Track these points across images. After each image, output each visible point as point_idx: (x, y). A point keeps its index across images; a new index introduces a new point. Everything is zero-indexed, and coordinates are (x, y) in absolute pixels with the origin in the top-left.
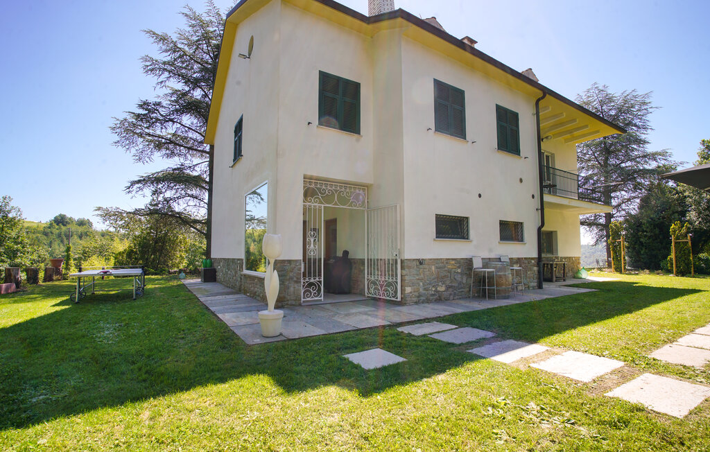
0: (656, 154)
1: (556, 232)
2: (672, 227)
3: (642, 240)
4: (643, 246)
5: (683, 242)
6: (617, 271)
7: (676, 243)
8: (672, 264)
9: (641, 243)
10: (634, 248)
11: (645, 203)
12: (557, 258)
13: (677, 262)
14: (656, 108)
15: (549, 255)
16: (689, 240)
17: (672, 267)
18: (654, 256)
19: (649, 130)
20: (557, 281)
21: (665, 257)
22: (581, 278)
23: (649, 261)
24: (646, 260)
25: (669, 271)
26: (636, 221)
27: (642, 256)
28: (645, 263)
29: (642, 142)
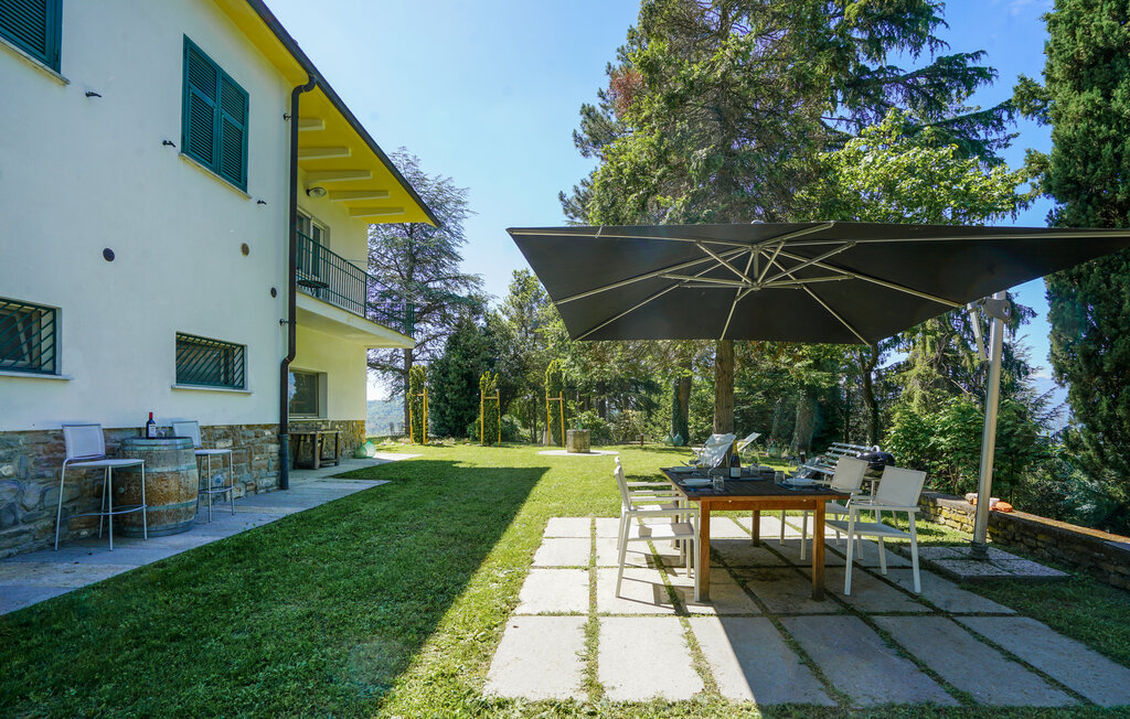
0: (469, 277)
1: (326, 374)
2: (481, 379)
3: (447, 395)
4: (448, 404)
5: (492, 400)
6: (417, 441)
7: (485, 400)
8: (480, 429)
9: (447, 400)
10: (438, 407)
11: (453, 343)
12: (324, 422)
13: (485, 427)
14: (474, 213)
15: (310, 418)
16: (498, 397)
17: (480, 433)
18: (460, 418)
19: (463, 243)
20: (321, 466)
21: (472, 419)
22: (365, 457)
23: (455, 425)
24: (451, 424)
25: (476, 439)
26: (441, 369)
27: (447, 418)
28: (450, 428)
29: (454, 257)
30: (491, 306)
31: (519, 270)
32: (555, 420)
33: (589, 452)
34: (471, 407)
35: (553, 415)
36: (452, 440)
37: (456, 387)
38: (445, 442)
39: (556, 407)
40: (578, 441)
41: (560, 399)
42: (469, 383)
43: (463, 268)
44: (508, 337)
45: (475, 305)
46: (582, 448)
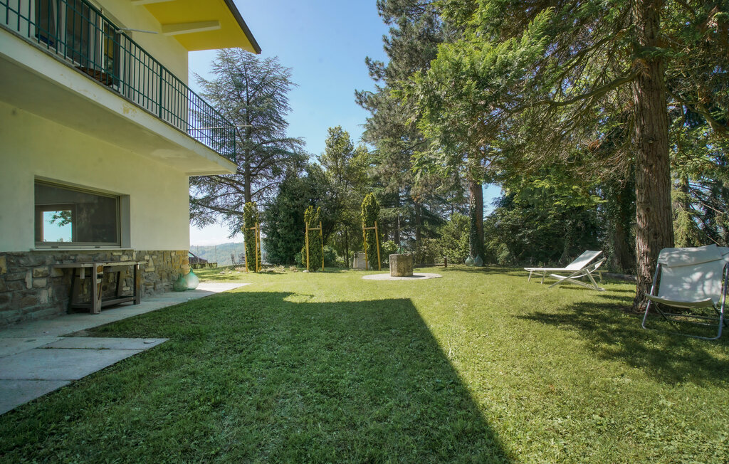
0: (293, 140)
1: (127, 197)
2: (306, 213)
3: (279, 230)
4: (280, 238)
5: (316, 231)
6: (250, 269)
7: (310, 231)
8: (305, 257)
9: (278, 236)
10: (272, 241)
11: (283, 188)
12: (130, 253)
13: (310, 255)
14: (296, 85)
15: (105, 247)
16: (320, 229)
17: (305, 261)
18: (291, 249)
19: (288, 111)
20: (104, 308)
21: (299, 250)
22: (184, 290)
23: (285, 255)
24: (282, 254)
25: (303, 266)
26: (273, 210)
27: (279, 250)
28: (282, 258)
29: (281, 123)
30: (312, 161)
31: (333, 128)
32: (372, 246)
33: (412, 276)
34: (298, 240)
35: (369, 242)
36: (282, 267)
37: (285, 224)
38: (275, 269)
39: (371, 235)
40: (402, 265)
41: (376, 228)
42: (296, 221)
43: (289, 133)
44: (326, 182)
45: (299, 160)
46: (405, 272)
